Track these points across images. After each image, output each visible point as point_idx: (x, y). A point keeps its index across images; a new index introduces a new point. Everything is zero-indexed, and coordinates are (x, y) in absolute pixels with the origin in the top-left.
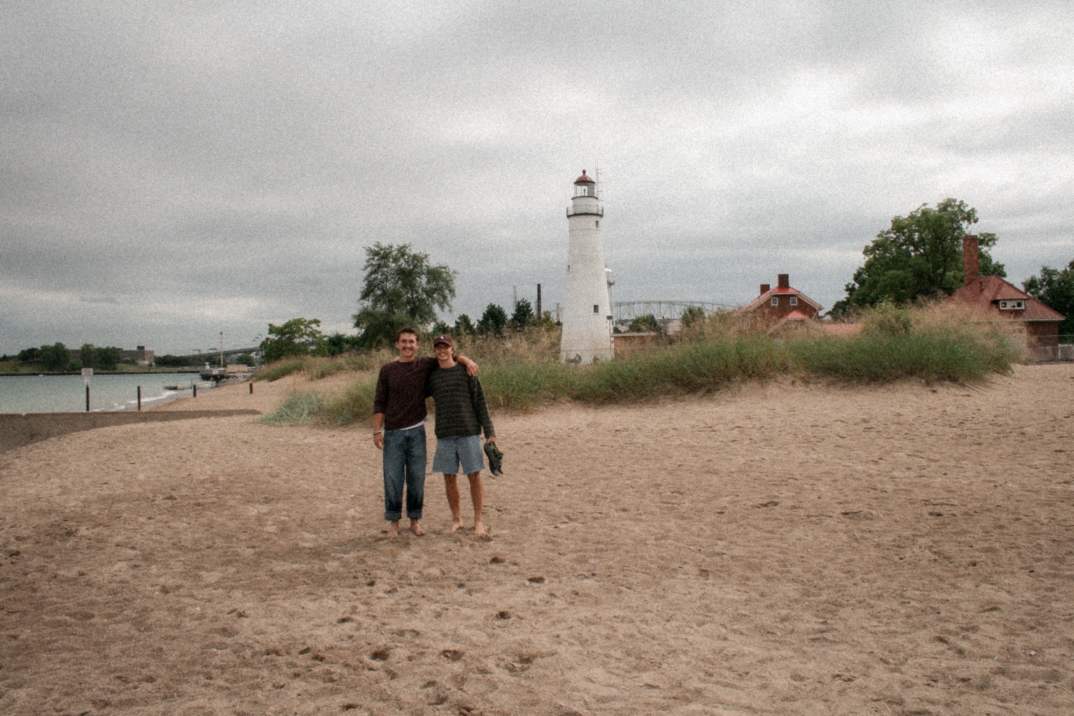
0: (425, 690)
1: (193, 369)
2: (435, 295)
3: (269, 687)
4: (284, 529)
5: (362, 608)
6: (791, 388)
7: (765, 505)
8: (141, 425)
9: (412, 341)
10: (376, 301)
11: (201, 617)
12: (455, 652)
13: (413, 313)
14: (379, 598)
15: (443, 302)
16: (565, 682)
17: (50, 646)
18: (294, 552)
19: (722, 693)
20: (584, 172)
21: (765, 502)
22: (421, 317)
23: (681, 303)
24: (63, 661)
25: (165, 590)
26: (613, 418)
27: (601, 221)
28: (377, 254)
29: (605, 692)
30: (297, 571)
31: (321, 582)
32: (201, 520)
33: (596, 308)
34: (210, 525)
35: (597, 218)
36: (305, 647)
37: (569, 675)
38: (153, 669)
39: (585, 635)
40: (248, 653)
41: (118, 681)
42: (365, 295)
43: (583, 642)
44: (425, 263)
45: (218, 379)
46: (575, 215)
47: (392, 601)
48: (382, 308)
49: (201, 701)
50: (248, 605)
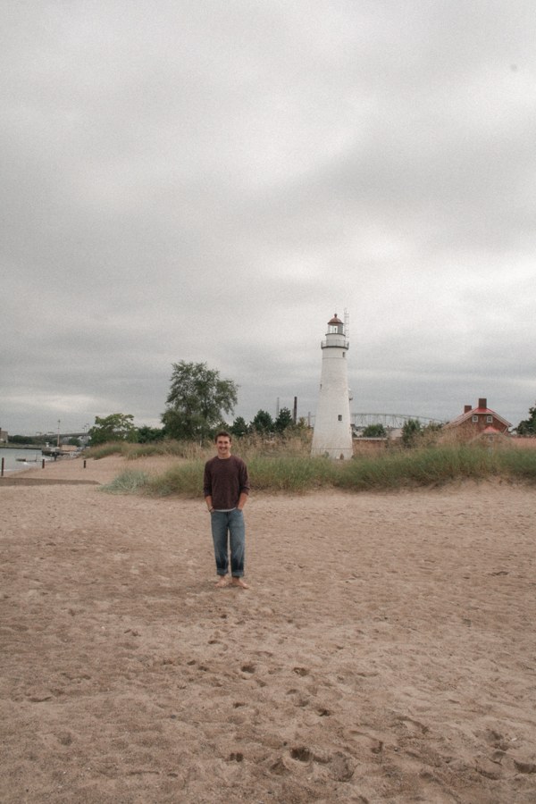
0: (289, 696)
1: (36, 446)
2: (222, 402)
3: (175, 687)
4: (145, 573)
5: (223, 634)
6: (498, 486)
7: (498, 574)
8: (12, 488)
9: (226, 442)
10: (178, 404)
11: (106, 635)
12: (303, 670)
13: (205, 414)
14: (232, 627)
15: (228, 408)
16: (390, 695)
17: (4, 648)
18: (159, 591)
19: (505, 709)
20: (336, 315)
21: (498, 571)
22: (211, 418)
23: (401, 416)
24: (18, 660)
25: (72, 613)
26: (365, 501)
27: (347, 352)
28: (181, 369)
29: (421, 704)
30: (165, 604)
31: (186, 614)
32: (81, 562)
33: (340, 418)
34: (88, 566)
35: (344, 350)
36: (191, 660)
37: (391, 690)
38: (85, 670)
39: (394, 663)
40: (151, 662)
41: (63, 677)
42: (170, 400)
43: (394, 668)
44: (216, 378)
45: (55, 455)
46: (327, 347)
47: (243, 630)
48: (182, 409)
49: (129, 695)
50: (138, 627)
